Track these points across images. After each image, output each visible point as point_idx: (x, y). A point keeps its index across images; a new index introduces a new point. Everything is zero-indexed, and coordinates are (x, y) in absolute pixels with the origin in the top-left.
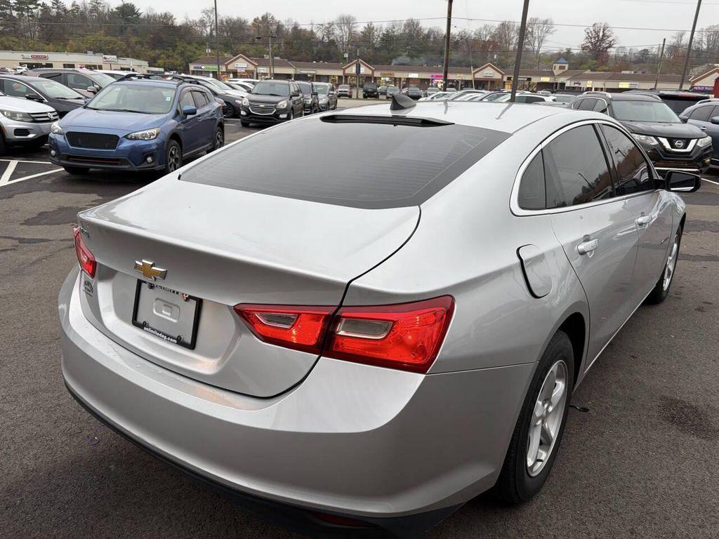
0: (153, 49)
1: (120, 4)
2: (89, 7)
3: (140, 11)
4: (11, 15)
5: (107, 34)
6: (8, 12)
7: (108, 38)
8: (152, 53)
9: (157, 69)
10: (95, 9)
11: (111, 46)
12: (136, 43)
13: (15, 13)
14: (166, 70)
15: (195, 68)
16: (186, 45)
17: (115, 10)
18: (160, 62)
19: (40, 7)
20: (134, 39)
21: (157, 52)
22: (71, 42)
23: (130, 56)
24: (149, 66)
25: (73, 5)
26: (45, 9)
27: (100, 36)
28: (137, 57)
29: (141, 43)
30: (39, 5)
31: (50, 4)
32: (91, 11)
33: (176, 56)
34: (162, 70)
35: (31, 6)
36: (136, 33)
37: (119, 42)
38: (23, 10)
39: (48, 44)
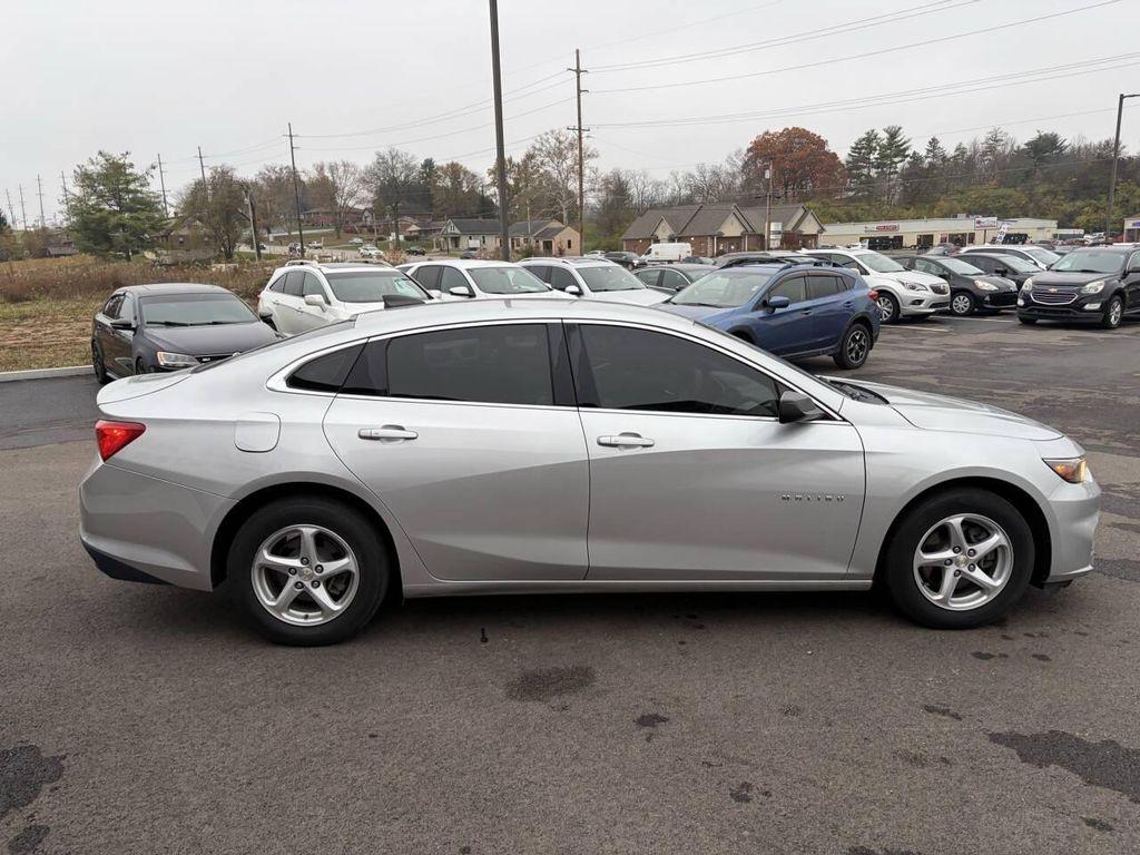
0: (1073, 200)
1: (1033, 136)
2: (981, 148)
3: (1066, 143)
4: (868, 176)
5: (1002, 184)
6: (865, 171)
7: (1001, 191)
8: (1068, 207)
9: (1071, 232)
10: (991, 149)
11: (1003, 202)
12: (1045, 194)
13: (873, 172)
14: (1087, 232)
15: (1134, 225)
16: (1135, 188)
17: (1023, 147)
18: (1081, 219)
19: (908, 159)
20: (1040, 189)
21: (1078, 203)
22: (941, 203)
23: (1030, 214)
24: (1058, 228)
25: (957, 149)
26: (916, 158)
27: (990, 189)
28: (1041, 214)
29: (1054, 194)
30: (907, 156)
31: (923, 153)
32: (985, 154)
33: (1113, 208)
34: (1082, 231)
35: (896, 160)
36: (1048, 178)
37: (1017, 194)
38: (885, 166)
39: (908, 209)
